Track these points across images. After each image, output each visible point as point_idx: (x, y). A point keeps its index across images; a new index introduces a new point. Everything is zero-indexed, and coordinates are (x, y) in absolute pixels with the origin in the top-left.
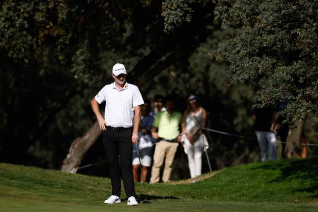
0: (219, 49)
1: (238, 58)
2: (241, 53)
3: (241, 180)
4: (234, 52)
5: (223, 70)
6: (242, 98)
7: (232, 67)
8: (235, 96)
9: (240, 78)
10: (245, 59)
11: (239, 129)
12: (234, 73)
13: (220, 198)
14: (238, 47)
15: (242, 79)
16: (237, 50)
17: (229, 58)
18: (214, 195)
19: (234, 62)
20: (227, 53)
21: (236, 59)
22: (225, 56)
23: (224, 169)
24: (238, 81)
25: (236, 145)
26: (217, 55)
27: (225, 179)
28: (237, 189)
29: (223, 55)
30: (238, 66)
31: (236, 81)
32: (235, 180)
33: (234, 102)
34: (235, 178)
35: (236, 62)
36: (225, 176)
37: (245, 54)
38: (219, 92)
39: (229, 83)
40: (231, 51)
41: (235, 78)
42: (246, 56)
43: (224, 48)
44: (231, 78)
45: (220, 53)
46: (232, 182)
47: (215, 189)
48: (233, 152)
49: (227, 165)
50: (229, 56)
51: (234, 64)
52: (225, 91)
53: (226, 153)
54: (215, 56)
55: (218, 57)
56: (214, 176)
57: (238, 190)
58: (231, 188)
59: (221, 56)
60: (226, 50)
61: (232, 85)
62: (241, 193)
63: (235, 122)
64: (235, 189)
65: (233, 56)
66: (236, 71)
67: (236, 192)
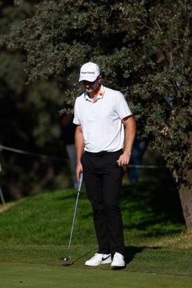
0: (12, 34)
1: (39, 45)
2: (43, 38)
3: (46, 215)
4: (32, 37)
5: (16, 62)
6: (43, 99)
7: (31, 58)
8: (34, 97)
9: (41, 73)
10: (48, 46)
11: (41, 142)
12: (34, 66)
13: (19, 241)
14: (38, 29)
15: (45, 74)
16: (37, 34)
17: (25, 46)
18: (9, 236)
19: (33, 51)
20: (23, 39)
21: (35, 47)
22: (19, 43)
23: (22, 200)
24: (39, 78)
25: (36, 165)
26: (9, 42)
27: (24, 213)
28: (40, 227)
29: (19, 41)
30: (39, 56)
31: (36, 77)
32: (38, 214)
33: (33, 105)
34: (38, 211)
35: (36, 51)
36: (23, 209)
37: (47, 40)
38: (12, 92)
39: (27, 80)
40: (29, 36)
41: (35, 74)
42: (49, 42)
43: (19, 32)
44: (29, 73)
45: (13, 38)
46: (34, 217)
47: (10, 227)
48: (32, 175)
49: (26, 194)
50: (25, 43)
51: (33, 54)
52: (19, 90)
53: (23, 177)
54: (7, 43)
55: (11, 45)
56: (9, 210)
57: (42, 228)
58: (32, 225)
59: (15, 43)
60: (21, 35)
61: (31, 83)
62: (47, 232)
63: (36, 132)
64: (38, 227)
65: (31, 42)
66: (36, 63)
67: (39, 231)
